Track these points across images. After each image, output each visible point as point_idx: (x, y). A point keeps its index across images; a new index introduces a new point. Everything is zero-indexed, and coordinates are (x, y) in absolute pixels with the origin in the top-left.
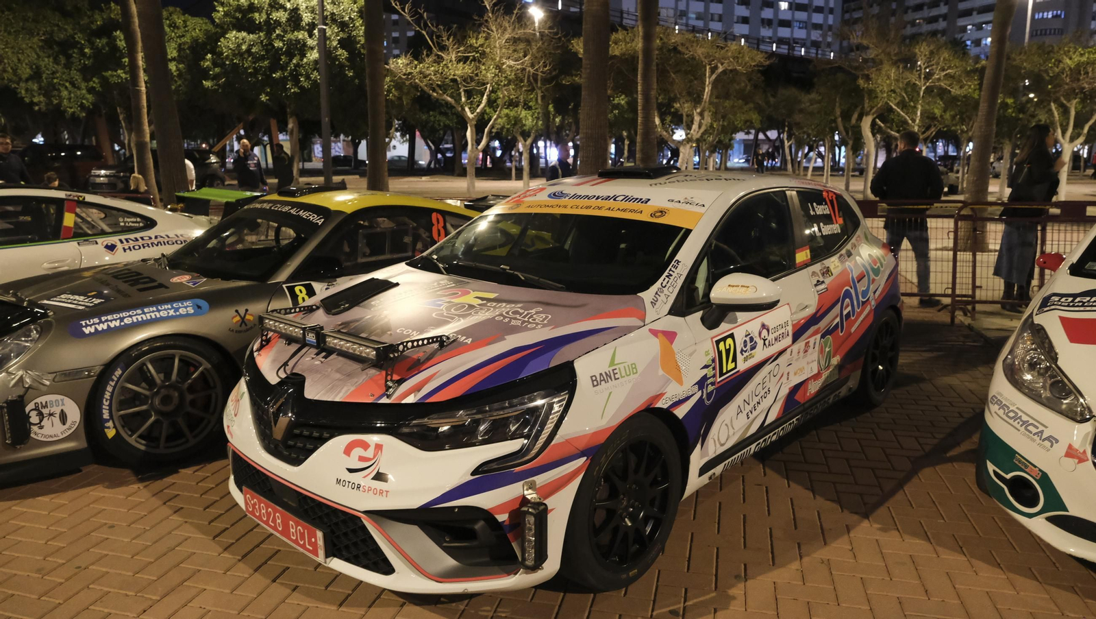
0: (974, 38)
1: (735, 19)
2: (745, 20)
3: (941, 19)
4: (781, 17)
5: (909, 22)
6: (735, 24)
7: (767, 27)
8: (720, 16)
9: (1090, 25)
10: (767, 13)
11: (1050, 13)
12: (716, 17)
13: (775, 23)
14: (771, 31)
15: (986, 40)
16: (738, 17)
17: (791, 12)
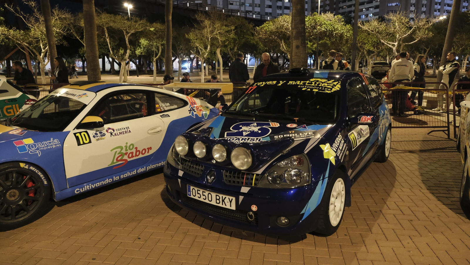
0: (365, 14)
1: (266, 6)
2: (270, 7)
3: (353, 6)
4: (285, 5)
5: (341, 7)
6: (266, 8)
7: (279, 9)
8: (259, 5)
9: (410, 8)
10: (279, 4)
11: (394, 4)
12: (258, 5)
13: (283, 8)
14: (281, 11)
15: (370, 15)
16: (267, 5)
17: (289, 3)
